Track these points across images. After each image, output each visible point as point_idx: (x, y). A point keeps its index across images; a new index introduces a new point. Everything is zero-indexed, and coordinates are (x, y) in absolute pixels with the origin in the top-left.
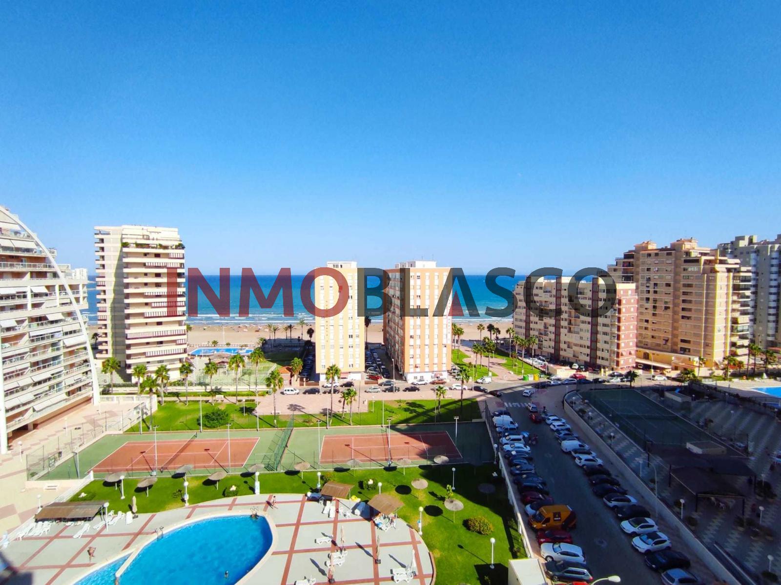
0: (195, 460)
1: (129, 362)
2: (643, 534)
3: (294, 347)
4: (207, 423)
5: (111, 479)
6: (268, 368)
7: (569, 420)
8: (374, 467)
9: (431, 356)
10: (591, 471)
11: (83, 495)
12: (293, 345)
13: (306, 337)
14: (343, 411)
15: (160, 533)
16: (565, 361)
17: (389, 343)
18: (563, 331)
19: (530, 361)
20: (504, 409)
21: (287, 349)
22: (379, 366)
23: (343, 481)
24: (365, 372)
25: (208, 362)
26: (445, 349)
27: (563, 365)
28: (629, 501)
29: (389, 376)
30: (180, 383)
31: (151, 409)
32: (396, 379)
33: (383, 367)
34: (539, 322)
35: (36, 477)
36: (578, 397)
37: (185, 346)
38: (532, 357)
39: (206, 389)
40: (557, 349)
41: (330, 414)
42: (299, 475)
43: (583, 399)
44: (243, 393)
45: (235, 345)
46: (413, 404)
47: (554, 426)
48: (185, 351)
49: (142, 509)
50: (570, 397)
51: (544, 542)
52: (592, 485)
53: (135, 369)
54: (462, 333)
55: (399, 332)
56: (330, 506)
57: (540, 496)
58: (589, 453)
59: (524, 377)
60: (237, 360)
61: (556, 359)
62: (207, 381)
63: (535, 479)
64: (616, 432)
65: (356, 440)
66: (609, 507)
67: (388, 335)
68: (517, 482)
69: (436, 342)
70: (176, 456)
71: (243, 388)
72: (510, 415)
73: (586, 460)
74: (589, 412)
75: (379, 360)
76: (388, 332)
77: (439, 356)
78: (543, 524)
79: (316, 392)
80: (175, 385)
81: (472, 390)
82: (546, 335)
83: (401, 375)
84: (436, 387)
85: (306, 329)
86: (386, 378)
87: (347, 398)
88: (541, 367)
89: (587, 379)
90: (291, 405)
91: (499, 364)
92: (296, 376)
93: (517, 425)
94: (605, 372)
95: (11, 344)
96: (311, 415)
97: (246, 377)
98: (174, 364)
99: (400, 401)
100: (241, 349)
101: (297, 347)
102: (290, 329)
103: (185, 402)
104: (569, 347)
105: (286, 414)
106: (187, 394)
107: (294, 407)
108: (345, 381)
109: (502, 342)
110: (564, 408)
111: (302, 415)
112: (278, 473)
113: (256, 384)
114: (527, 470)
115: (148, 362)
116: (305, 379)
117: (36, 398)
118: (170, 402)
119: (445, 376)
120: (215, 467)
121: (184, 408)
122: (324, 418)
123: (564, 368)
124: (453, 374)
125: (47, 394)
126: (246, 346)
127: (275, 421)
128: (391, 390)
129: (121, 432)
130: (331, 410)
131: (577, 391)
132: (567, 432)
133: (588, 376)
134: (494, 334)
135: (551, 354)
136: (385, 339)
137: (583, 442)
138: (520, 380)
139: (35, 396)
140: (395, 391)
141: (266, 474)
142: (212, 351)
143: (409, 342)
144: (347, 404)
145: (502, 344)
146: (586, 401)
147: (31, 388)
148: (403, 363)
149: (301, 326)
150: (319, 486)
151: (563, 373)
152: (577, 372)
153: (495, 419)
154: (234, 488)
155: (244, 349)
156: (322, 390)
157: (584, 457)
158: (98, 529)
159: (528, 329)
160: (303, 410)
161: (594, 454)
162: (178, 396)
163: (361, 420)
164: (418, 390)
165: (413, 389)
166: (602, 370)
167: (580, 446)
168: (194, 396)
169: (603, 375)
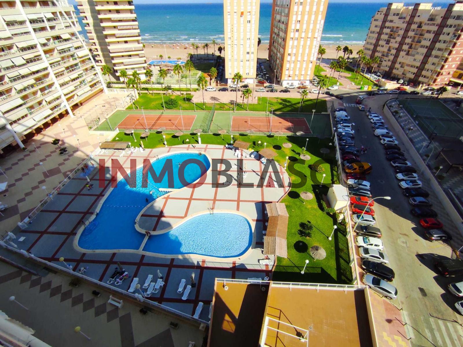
0: (165, 125)
1: (115, 68)
2: (408, 180)
3: (210, 60)
4: (167, 106)
5: (127, 132)
6: (196, 74)
7: (385, 117)
8: (261, 134)
9: (300, 69)
10: (389, 148)
11: (117, 139)
12: (209, 59)
13: (217, 53)
14: (243, 102)
15: (157, 158)
16: (395, 77)
17: (272, 58)
18: (402, 54)
19: (368, 76)
20: (343, 107)
21: (206, 62)
22: (265, 74)
23: (244, 141)
24: (256, 78)
25: (160, 69)
26: (311, 65)
27: (392, 80)
28: (406, 164)
29: (271, 82)
30: (147, 82)
31: (136, 97)
32: (276, 84)
33: (267, 75)
34: (385, 45)
35: (92, 129)
36: (396, 103)
37: (145, 59)
38: (371, 73)
39: (162, 86)
40: (392, 68)
41: (236, 104)
42: (220, 136)
43: (399, 105)
44: (184, 89)
45: (174, 58)
46: (284, 100)
47: (374, 120)
48: (145, 62)
49: (146, 147)
50: (390, 102)
51: (350, 178)
52: (387, 154)
53: (121, 73)
54: (324, 52)
55: (281, 50)
56: (238, 152)
57: (354, 157)
58: (391, 137)
59: (361, 87)
60: (177, 68)
61: (389, 76)
62: (162, 81)
63: (353, 148)
64: (414, 126)
65: (251, 120)
66: (393, 166)
67: (272, 53)
68: (342, 149)
69: (305, 59)
70: (155, 123)
71: (183, 86)
72: (346, 111)
73: (388, 141)
74: (401, 113)
75: (265, 70)
76: (272, 51)
77: (306, 69)
78: (352, 170)
79: (226, 90)
80: (144, 84)
81: (324, 94)
82: (387, 56)
83: (279, 81)
84: (301, 90)
85: (217, 47)
86: (269, 83)
87: (246, 94)
88: (375, 81)
89: (407, 91)
90: (212, 97)
91: (346, 77)
92: (213, 80)
93: (349, 118)
94: (422, 87)
95: (50, 55)
96: (224, 104)
97: (184, 79)
98: (141, 70)
99: (278, 98)
100: (178, 61)
101: (212, 60)
102: (207, 47)
103: (152, 94)
104: (401, 67)
105: (210, 103)
106: (152, 89)
107: (213, 98)
108: (243, 84)
109: (351, 61)
110: (383, 110)
111: (218, 104)
112: (209, 134)
113: (190, 84)
114: (350, 143)
115: (126, 69)
116: (219, 82)
117: (76, 89)
118: (144, 93)
119: (307, 84)
120: (176, 129)
121: (153, 97)
122: (232, 106)
123: (392, 82)
124: (313, 83)
125: (80, 87)
126: (180, 59)
127: (204, 106)
128: (272, 91)
129: (124, 109)
130: (236, 102)
131: (397, 99)
132: (381, 124)
133: (408, 89)
134: (347, 54)
135: (386, 71)
136: (270, 56)
137: (390, 130)
138: (358, 89)
139: (75, 87)
140: (275, 92)
141: (203, 134)
142: (161, 62)
143: (287, 58)
144: (246, 98)
145: (351, 63)
146: (401, 106)
147: (71, 83)
148: (281, 74)
149: (213, 45)
150: (232, 142)
151: (391, 85)
152: (401, 85)
153: (337, 113)
154: (188, 140)
155: (179, 61)
156: (230, 89)
157: (387, 139)
158: (129, 154)
159: (374, 51)
160: (219, 100)
161: (394, 138)
162: (148, 90)
163: (253, 108)
164: (289, 92)
165: (286, 91)
166: (421, 85)
167: (387, 133)
168: (156, 90)
169: (420, 89)
